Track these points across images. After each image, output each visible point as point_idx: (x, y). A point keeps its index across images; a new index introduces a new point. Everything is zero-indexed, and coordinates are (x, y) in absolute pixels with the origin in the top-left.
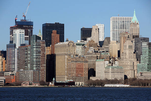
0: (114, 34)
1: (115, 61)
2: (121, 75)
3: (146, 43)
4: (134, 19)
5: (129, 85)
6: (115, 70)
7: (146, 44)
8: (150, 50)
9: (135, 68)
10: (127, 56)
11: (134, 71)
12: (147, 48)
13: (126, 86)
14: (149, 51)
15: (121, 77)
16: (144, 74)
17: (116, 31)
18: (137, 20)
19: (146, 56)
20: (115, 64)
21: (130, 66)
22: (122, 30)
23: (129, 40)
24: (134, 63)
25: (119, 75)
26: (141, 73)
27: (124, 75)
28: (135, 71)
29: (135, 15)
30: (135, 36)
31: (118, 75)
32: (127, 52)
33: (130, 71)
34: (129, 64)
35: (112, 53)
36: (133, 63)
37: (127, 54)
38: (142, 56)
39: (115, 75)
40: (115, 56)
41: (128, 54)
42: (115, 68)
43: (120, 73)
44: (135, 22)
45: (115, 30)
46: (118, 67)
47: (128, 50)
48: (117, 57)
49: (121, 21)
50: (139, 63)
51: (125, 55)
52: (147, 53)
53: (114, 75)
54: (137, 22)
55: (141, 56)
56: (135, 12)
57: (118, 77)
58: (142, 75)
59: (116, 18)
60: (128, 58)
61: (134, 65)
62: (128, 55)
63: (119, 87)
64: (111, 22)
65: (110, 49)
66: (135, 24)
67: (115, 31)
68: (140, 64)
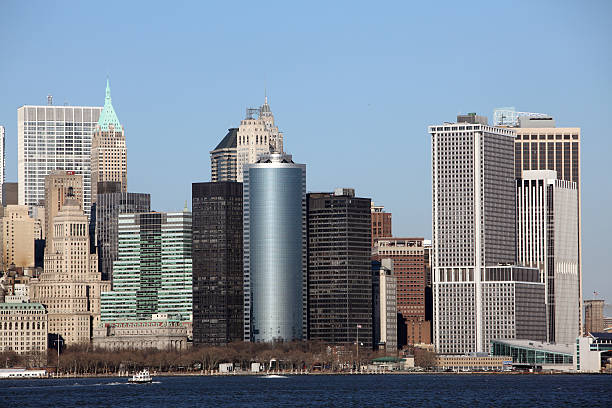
0: (31, 172)
1: (16, 285)
2: (36, 336)
3: (133, 216)
4: (108, 117)
5: (43, 372)
6: (14, 318)
7: (133, 221)
8: (146, 242)
9: (95, 307)
10: (64, 264)
11: (92, 318)
12: (136, 236)
13: (31, 373)
14: (142, 245)
15: (36, 341)
16: (117, 331)
17: (40, 160)
18: (118, 122)
19: (129, 262)
20: (14, 294)
21: (75, 299)
22: (64, 157)
23: (74, 203)
24: (91, 290)
25: (28, 334)
26: (108, 327)
27: (49, 335)
28: (95, 319)
29: (108, 102)
30: (105, 185)
31: (25, 336)
32: (66, 248)
33: (75, 317)
34: (71, 292)
35: (11, 253)
36: (88, 288)
37: (67, 256)
38: (119, 262)
39: (13, 336)
40: (24, 263)
41: (69, 255)
42: (14, 310)
43: (31, 326)
44: (109, 130)
45: (36, 157)
46: (25, 305)
47: (69, 242)
48: (33, 264)
49: (58, 124)
50: (109, 287)
51: (55, 261)
52: (137, 251)
53: (8, 336)
54: (118, 131)
55: (115, 263)
56: (108, 89)
57: (25, 341)
58: (112, 332)
59: (40, 111)
60: (69, 269)
61: (91, 294)
62: (69, 260)
63: (8, 378)
64: (21, 124)
65: (5, 236)
66: (109, 137)
67: (34, 160)
68: (112, 293)
